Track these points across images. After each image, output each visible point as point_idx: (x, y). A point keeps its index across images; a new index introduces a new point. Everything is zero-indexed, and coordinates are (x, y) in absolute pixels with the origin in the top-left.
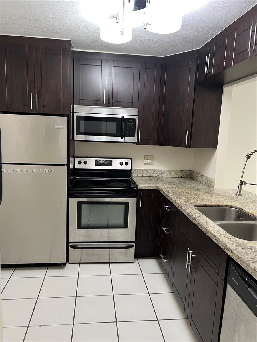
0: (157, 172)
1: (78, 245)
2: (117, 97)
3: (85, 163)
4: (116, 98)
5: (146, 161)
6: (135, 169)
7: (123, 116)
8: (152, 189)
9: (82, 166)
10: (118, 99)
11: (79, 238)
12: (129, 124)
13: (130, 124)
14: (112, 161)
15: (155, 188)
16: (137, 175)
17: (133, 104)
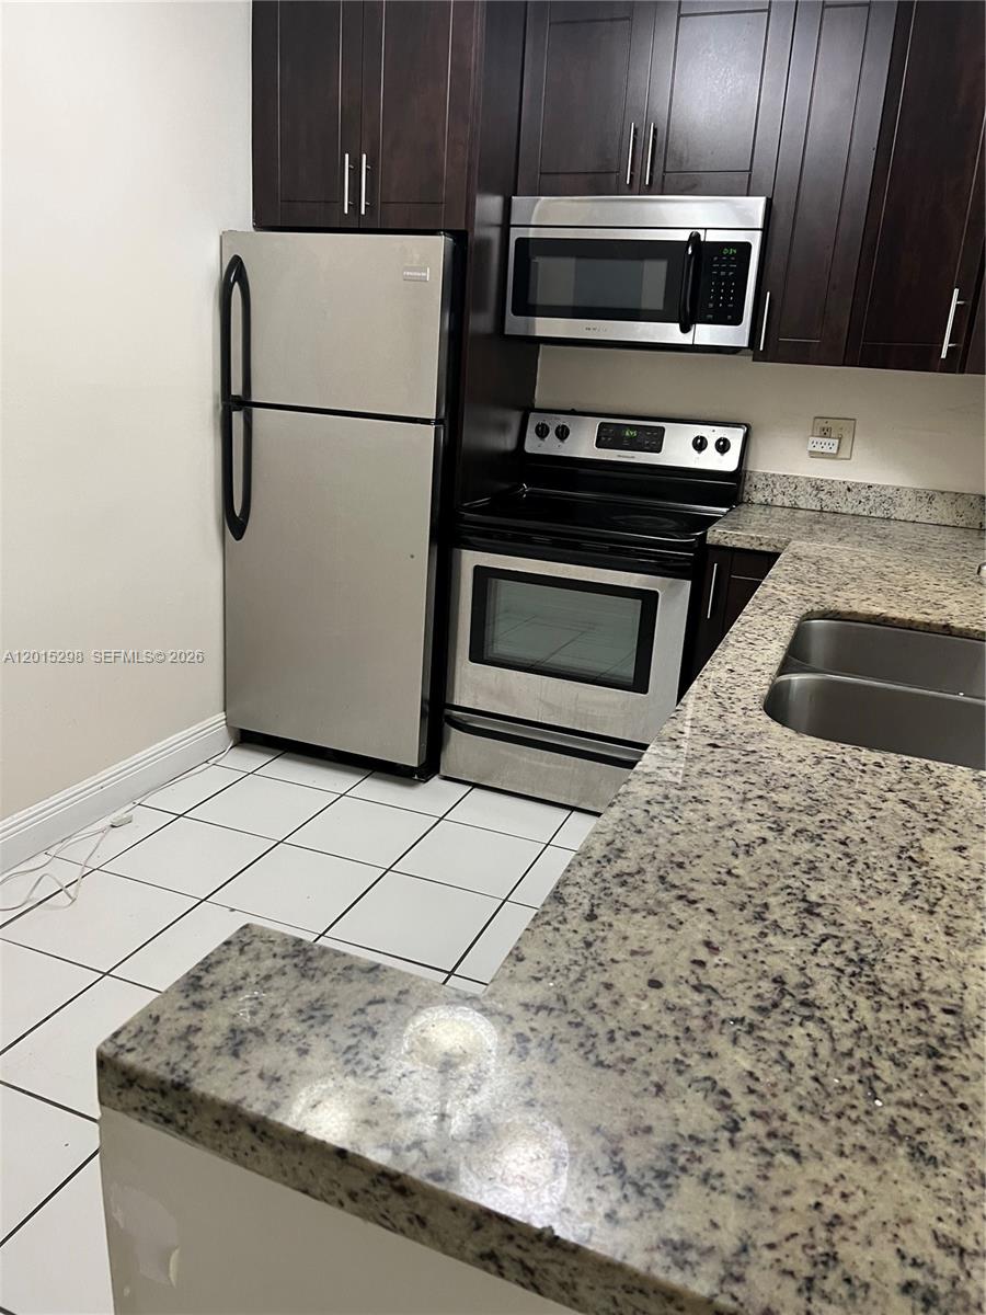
0: (863, 493)
1: (472, 720)
2: (685, 155)
3: (563, 433)
4: (682, 158)
5: (817, 439)
6: (765, 475)
7: (698, 235)
8: (764, 548)
9: (551, 447)
10: (688, 161)
11: (476, 697)
12: (719, 269)
13: (724, 269)
14: (663, 429)
15: (778, 545)
16: (769, 500)
17: (750, 175)
